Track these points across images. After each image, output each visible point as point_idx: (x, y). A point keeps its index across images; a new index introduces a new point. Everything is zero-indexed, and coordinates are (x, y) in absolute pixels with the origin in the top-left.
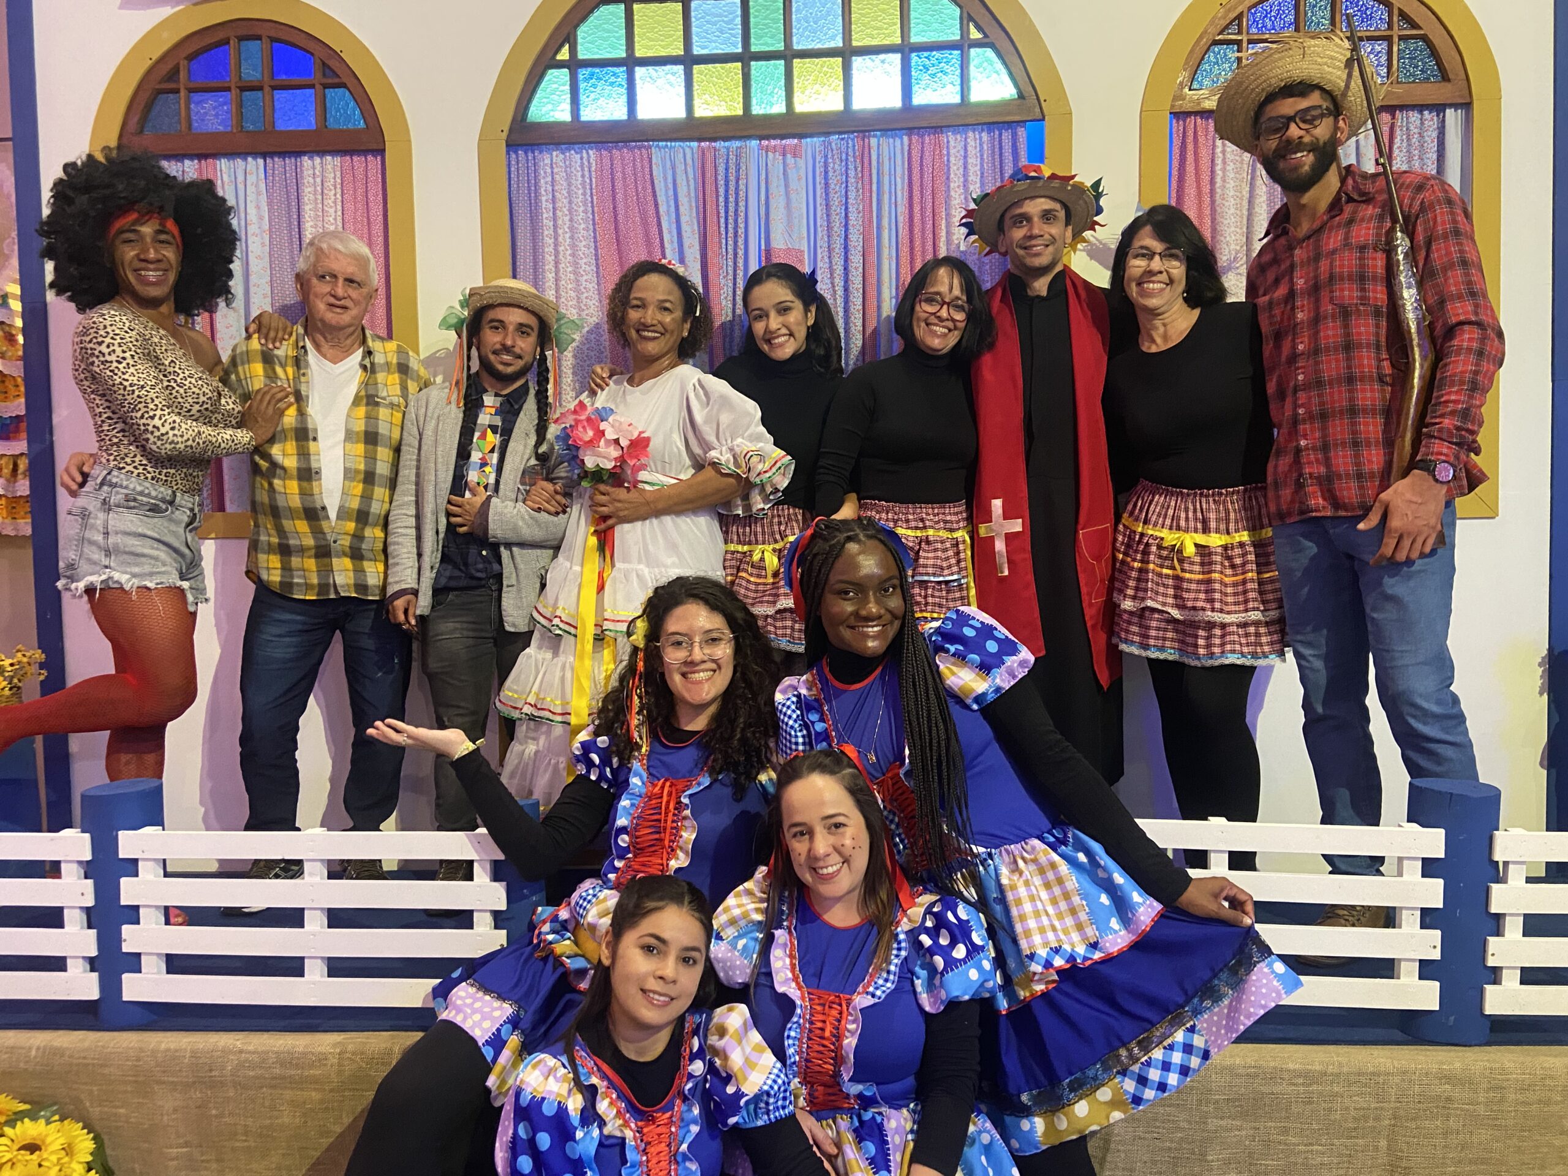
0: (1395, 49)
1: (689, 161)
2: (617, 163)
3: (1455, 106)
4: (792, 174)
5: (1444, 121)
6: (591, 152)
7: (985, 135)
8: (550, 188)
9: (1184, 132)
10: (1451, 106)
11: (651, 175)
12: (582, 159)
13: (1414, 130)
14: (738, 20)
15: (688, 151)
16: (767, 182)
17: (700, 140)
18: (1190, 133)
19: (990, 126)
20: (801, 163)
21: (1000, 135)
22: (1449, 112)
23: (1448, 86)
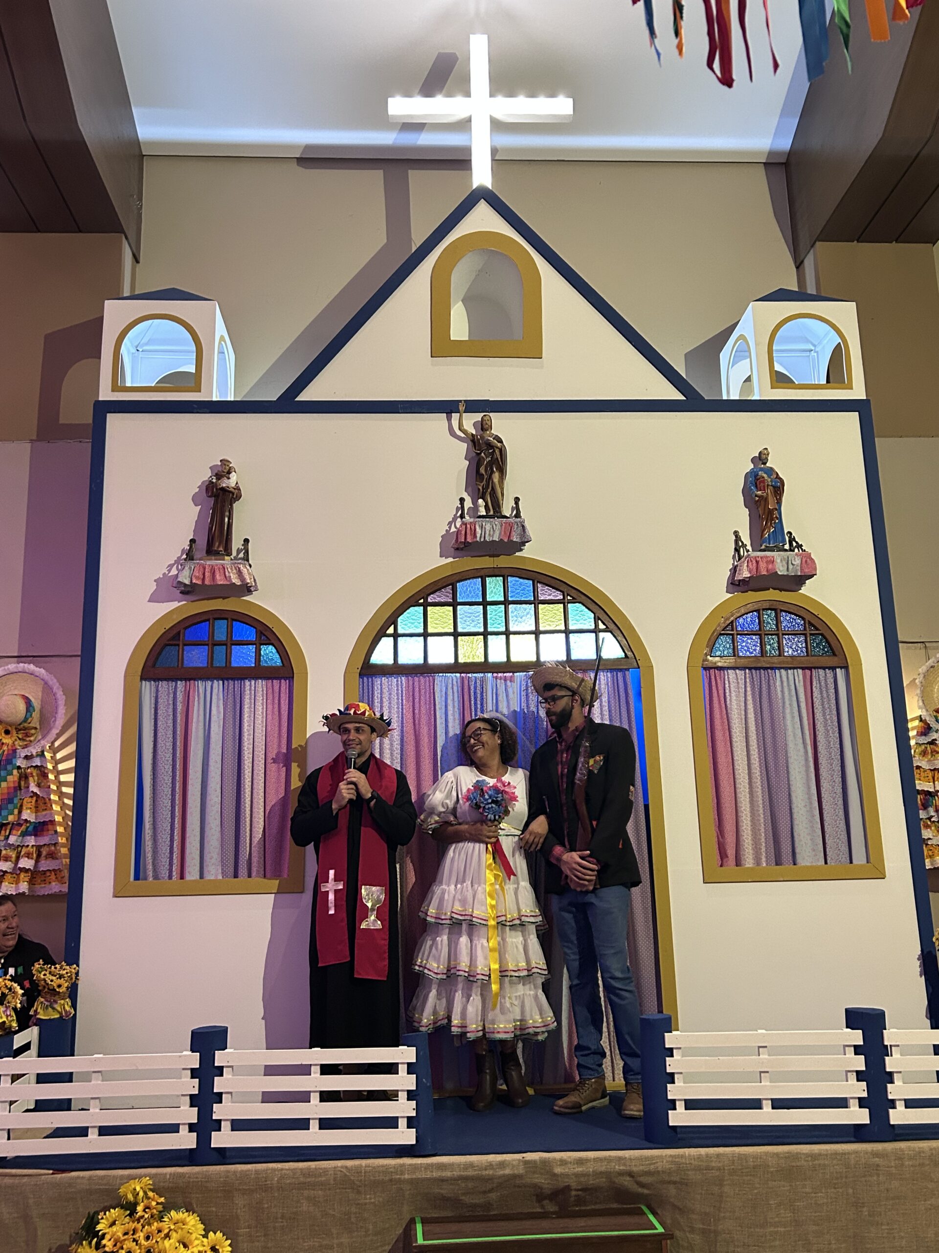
0: (808, 639)
1: (455, 683)
2: (416, 684)
3: (841, 668)
4: (510, 690)
5: (836, 674)
6: (403, 678)
7: (609, 674)
8: (379, 696)
9: (710, 676)
10: (838, 667)
11: (434, 689)
12: (397, 681)
13: (822, 678)
14: (482, 616)
15: (454, 678)
16: (496, 694)
17: (461, 673)
18: (713, 677)
19: (611, 670)
20: (514, 685)
21: (617, 674)
22: (838, 670)
23: (836, 659)
